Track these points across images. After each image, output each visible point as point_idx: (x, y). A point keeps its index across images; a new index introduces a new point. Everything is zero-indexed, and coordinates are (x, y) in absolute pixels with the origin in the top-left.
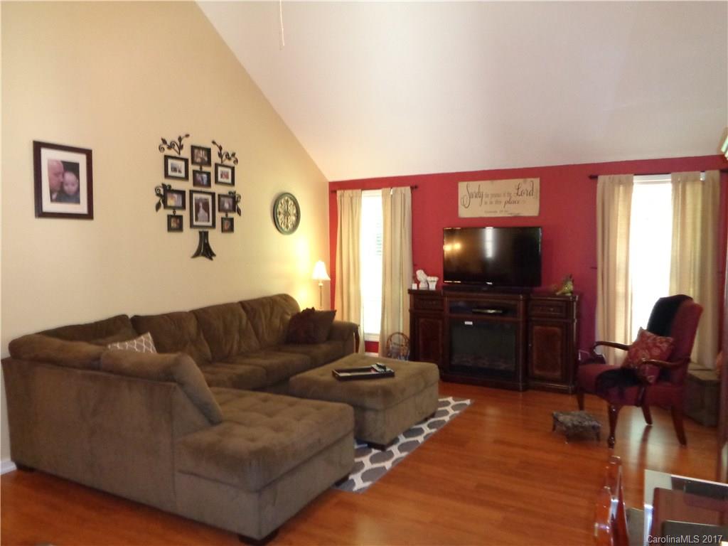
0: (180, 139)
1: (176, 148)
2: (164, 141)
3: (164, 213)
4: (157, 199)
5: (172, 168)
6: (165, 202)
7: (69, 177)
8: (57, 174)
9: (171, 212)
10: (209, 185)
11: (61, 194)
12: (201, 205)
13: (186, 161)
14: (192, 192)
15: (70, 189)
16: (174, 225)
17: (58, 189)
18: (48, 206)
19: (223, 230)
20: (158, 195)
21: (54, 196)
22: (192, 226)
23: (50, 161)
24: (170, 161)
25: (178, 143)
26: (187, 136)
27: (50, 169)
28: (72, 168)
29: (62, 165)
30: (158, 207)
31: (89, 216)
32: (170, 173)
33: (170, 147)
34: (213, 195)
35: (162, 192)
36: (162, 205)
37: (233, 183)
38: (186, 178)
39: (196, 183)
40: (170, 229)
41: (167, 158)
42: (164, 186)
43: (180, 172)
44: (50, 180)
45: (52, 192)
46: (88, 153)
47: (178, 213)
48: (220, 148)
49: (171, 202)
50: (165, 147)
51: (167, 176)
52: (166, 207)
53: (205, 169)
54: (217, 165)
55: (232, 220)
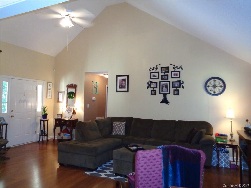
0: (157, 66)
1: (155, 69)
2: (151, 68)
3: (150, 89)
4: (148, 85)
5: (153, 76)
6: (150, 86)
7: (124, 82)
8: (121, 82)
9: (152, 89)
10: (168, 79)
11: (122, 87)
12: (164, 86)
13: (158, 72)
14: (160, 82)
15: (123, 85)
16: (153, 93)
17: (121, 85)
18: (119, 89)
19: (174, 94)
20: (148, 84)
21: (120, 87)
22: (160, 93)
23: (119, 79)
24: (152, 74)
25: (156, 68)
26: (159, 65)
27: (119, 81)
28: (124, 80)
29: (122, 80)
30: (148, 88)
31: (127, 91)
32: (152, 77)
33: (153, 70)
34: (169, 82)
35: (149, 83)
36: (149, 87)
37: (179, 77)
38: (158, 78)
39: (162, 79)
40: (152, 94)
41: (151, 73)
42: (150, 81)
43: (156, 76)
44: (119, 83)
45: (120, 86)
46: (128, 76)
47: (155, 89)
48: (174, 65)
49: (152, 86)
50: (151, 70)
51: (151, 78)
52: (150, 87)
53: (166, 74)
54: (172, 72)
55: (178, 90)
